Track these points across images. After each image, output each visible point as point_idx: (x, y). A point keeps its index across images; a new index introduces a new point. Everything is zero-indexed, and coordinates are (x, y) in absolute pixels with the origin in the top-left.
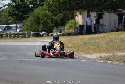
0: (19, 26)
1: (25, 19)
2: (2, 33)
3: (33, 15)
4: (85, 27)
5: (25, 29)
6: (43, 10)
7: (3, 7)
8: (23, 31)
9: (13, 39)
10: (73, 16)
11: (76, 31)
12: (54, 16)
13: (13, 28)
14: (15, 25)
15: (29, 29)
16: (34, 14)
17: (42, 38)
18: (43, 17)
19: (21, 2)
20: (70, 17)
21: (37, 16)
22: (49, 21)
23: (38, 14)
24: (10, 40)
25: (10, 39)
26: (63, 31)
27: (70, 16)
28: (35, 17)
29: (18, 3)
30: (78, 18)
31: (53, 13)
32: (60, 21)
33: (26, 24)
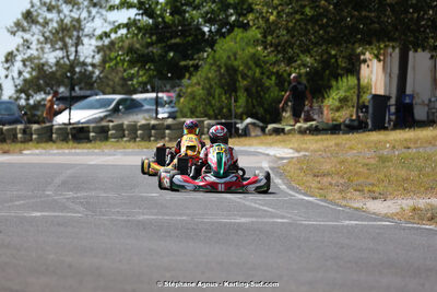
0: (168, 97)
1: (187, 75)
2: (104, 123)
3: (215, 61)
4: (393, 101)
5: (186, 110)
6: (248, 44)
7: (111, 31)
8: (178, 114)
9: (143, 143)
10: (353, 64)
11: (361, 114)
12: (283, 65)
13: (146, 107)
14: (153, 95)
15: (200, 109)
16: (217, 56)
17: (242, 139)
18: (250, 68)
19: (171, 14)
20: (343, 69)
21: (226, 65)
22: (270, 82)
23: (232, 58)
24: (132, 147)
25: (132, 144)
26: (315, 117)
27: (343, 63)
28: (219, 66)
29: (163, 18)
30: (372, 72)
31: (279, 52)
32: (308, 81)
33: (189, 90)
